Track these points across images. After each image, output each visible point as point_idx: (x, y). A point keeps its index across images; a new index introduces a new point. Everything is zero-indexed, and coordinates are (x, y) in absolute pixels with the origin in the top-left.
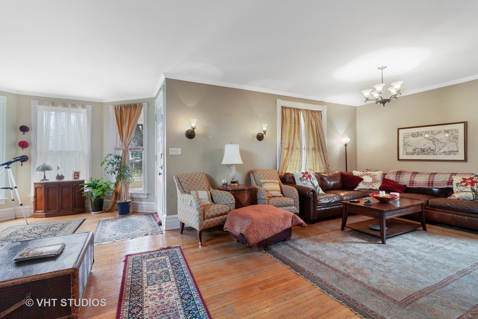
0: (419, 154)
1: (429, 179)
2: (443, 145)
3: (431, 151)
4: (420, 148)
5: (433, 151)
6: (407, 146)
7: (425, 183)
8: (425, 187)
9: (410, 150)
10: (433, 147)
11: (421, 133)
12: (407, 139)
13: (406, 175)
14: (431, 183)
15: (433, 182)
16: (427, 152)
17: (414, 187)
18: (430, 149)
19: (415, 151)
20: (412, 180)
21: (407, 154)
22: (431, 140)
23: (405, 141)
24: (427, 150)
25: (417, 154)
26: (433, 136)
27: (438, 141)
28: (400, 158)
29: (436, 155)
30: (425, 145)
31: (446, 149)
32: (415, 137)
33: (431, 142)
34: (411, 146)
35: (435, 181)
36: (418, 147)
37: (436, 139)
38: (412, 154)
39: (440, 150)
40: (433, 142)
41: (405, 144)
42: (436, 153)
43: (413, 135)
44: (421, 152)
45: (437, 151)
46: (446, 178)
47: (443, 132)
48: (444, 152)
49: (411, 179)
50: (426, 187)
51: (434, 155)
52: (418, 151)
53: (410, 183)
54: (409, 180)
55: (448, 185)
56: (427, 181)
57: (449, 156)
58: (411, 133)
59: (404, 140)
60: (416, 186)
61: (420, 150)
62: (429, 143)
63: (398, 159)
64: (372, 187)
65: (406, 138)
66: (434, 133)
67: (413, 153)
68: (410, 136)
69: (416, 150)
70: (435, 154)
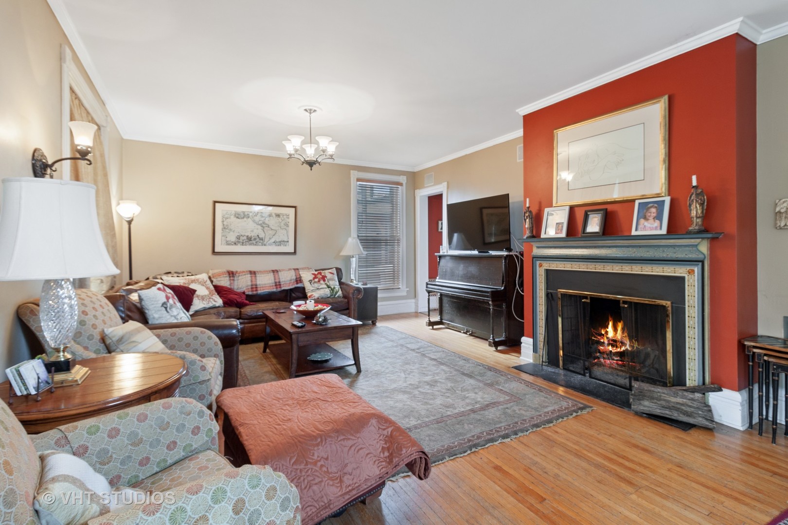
0: (244, 244)
1: (275, 279)
2: (273, 232)
3: (260, 240)
4: (246, 235)
5: (262, 240)
6: (227, 231)
7: (271, 285)
8: (272, 290)
9: (232, 238)
10: (262, 235)
11: (248, 213)
12: (227, 220)
13: (242, 277)
14: (278, 284)
15: (279, 282)
16: (254, 242)
17: (259, 292)
18: (259, 237)
19: (239, 239)
20: (254, 283)
21: (228, 243)
22: (260, 225)
23: (225, 223)
24: (255, 239)
25: (241, 243)
26: (263, 219)
27: (268, 227)
28: (216, 250)
29: (265, 247)
30: (252, 231)
31: (277, 238)
32: (239, 218)
33: (259, 227)
34: (234, 231)
35: (281, 280)
36: (243, 234)
37: (266, 224)
38: (235, 244)
39: (270, 239)
40: (262, 228)
41: (225, 228)
42: (265, 243)
43: (238, 216)
44: (247, 242)
45: (266, 240)
46: (292, 275)
47: (274, 216)
48: (274, 242)
49: (252, 281)
50: (275, 290)
51: (263, 247)
52: (243, 240)
53: (252, 288)
54: (250, 283)
55: (297, 283)
56: (273, 281)
57: (279, 247)
58: (235, 211)
59: (223, 221)
60: (262, 291)
61: (245, 238)
62: (257, 229)
63: (214, 252)
64: (214, 303)
65: (227, 218)
66: (263, 215)
67: (237, 243)
68: (232, 217)
69: (241, 237)
70: (265, 245)
